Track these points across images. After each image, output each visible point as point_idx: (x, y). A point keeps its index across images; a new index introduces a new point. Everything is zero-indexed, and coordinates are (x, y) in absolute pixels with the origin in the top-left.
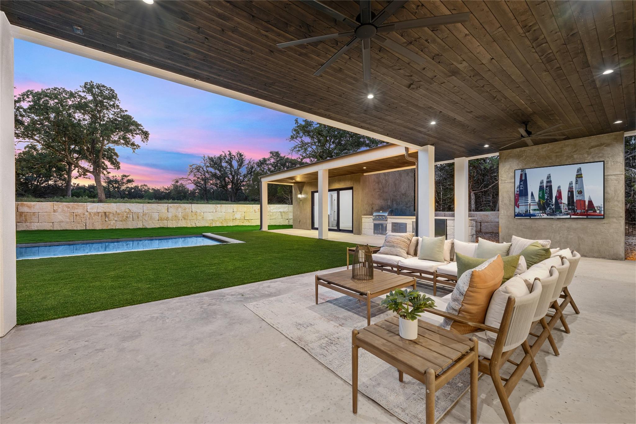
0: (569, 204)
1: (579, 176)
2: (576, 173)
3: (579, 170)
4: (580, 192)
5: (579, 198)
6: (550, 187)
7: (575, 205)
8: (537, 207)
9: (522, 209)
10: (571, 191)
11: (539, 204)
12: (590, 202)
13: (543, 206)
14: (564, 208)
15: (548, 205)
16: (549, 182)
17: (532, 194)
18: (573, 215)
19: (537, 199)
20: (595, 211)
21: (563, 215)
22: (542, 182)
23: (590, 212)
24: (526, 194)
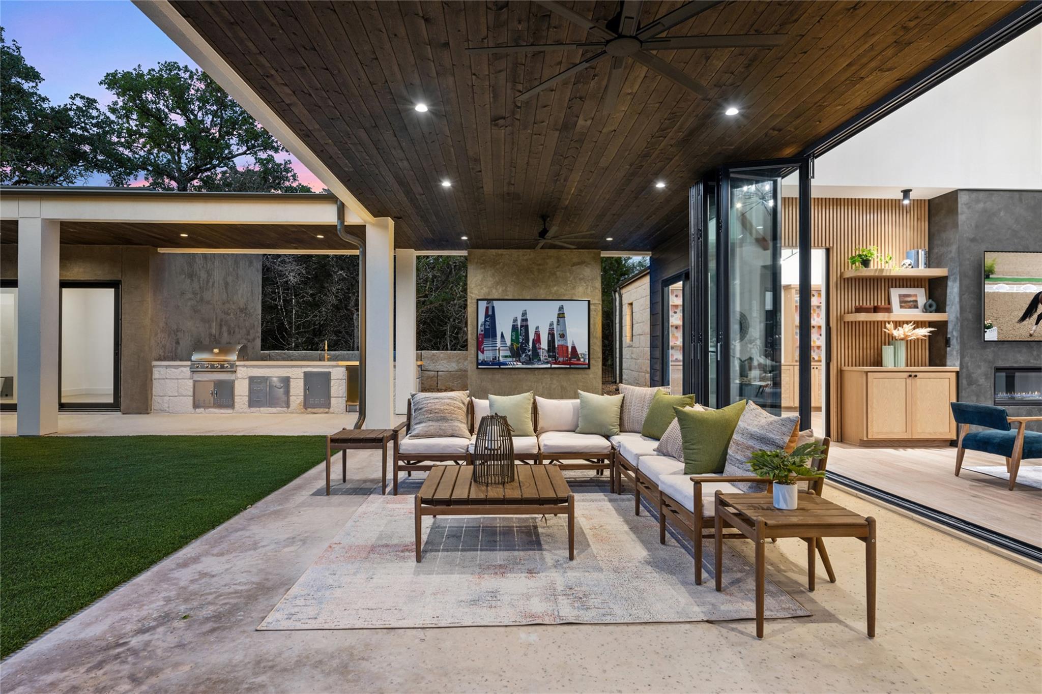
0: (549, 351)
1: (561, 316)
2: (557, 312)
3: (561, 308)
4: (563, 336)
5: (561, 343)
6: (526, 327)
7: (557, 351)
8: (508, 353)
9: (487, 355)
10: (551, 334)
11: (511, 349)
12: (574, 348)
13: (517, 352)
14: (543, 355)
15: (524, 351)
16: (525, 320)
17: (502, 336)
18: (555, 364)
19: (509, 343)
20: (579, 360)
21: (542, 364)
22: (515, 320)
23: (574, 361)
24: (495, 336)
